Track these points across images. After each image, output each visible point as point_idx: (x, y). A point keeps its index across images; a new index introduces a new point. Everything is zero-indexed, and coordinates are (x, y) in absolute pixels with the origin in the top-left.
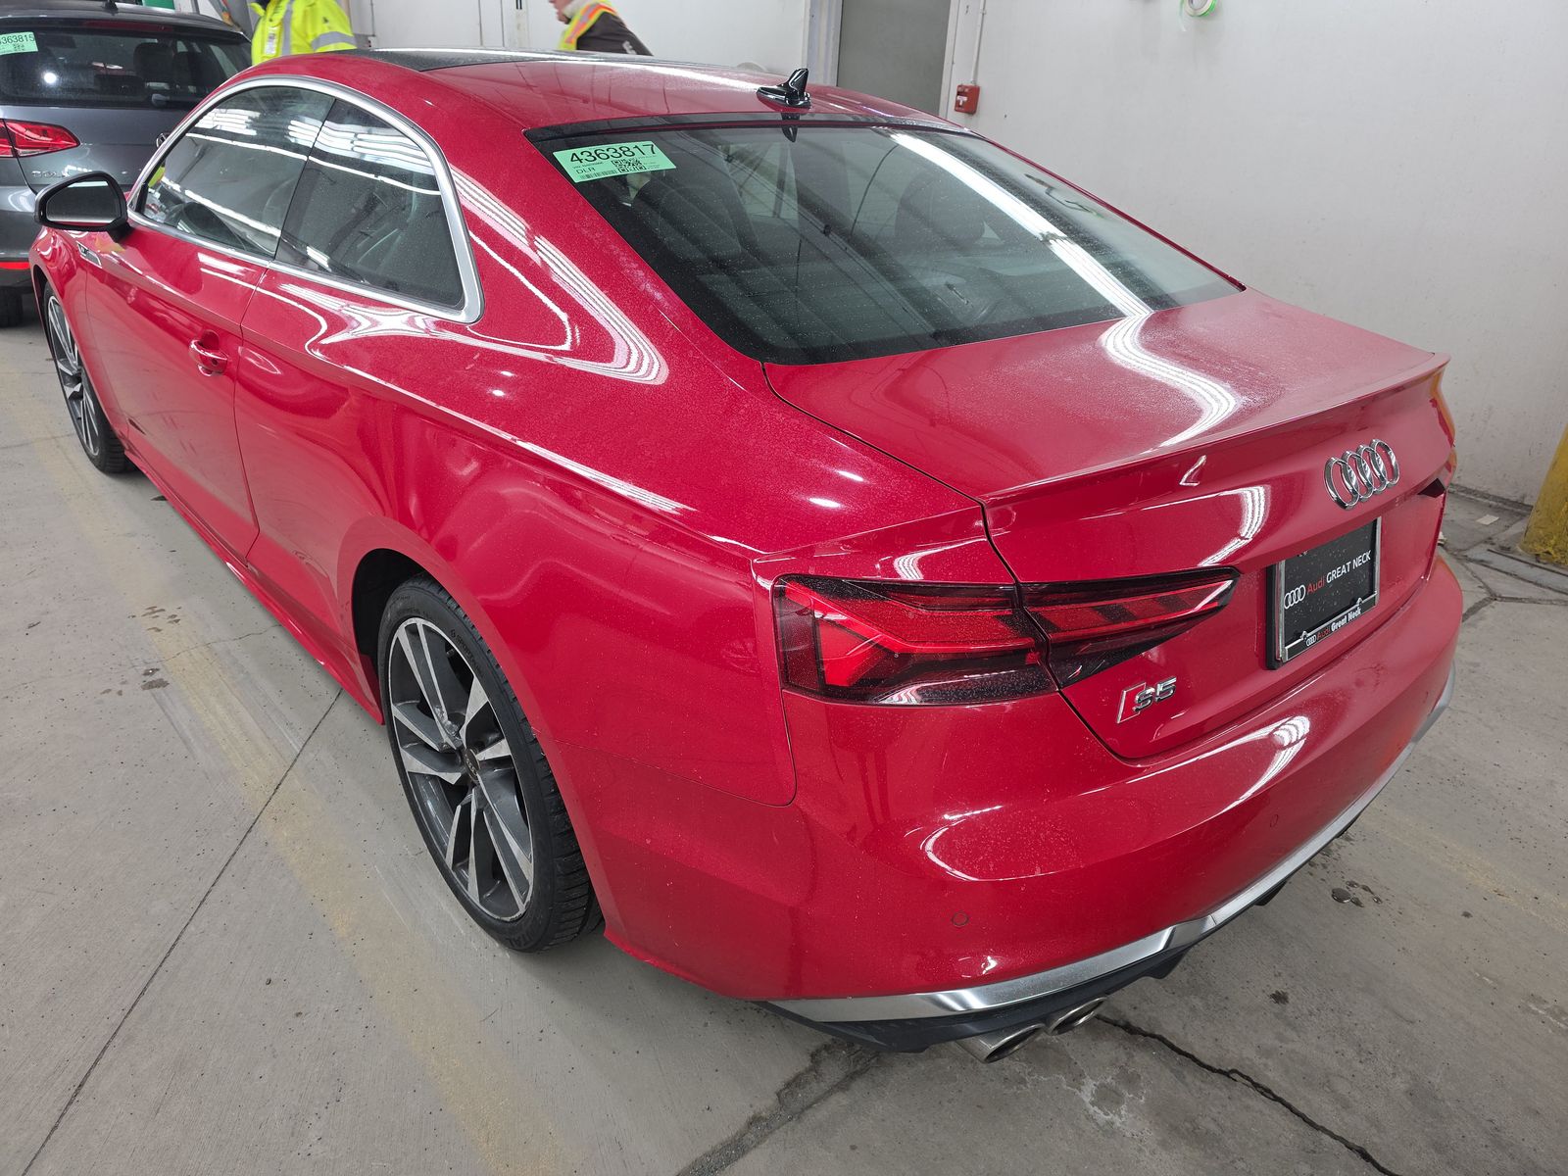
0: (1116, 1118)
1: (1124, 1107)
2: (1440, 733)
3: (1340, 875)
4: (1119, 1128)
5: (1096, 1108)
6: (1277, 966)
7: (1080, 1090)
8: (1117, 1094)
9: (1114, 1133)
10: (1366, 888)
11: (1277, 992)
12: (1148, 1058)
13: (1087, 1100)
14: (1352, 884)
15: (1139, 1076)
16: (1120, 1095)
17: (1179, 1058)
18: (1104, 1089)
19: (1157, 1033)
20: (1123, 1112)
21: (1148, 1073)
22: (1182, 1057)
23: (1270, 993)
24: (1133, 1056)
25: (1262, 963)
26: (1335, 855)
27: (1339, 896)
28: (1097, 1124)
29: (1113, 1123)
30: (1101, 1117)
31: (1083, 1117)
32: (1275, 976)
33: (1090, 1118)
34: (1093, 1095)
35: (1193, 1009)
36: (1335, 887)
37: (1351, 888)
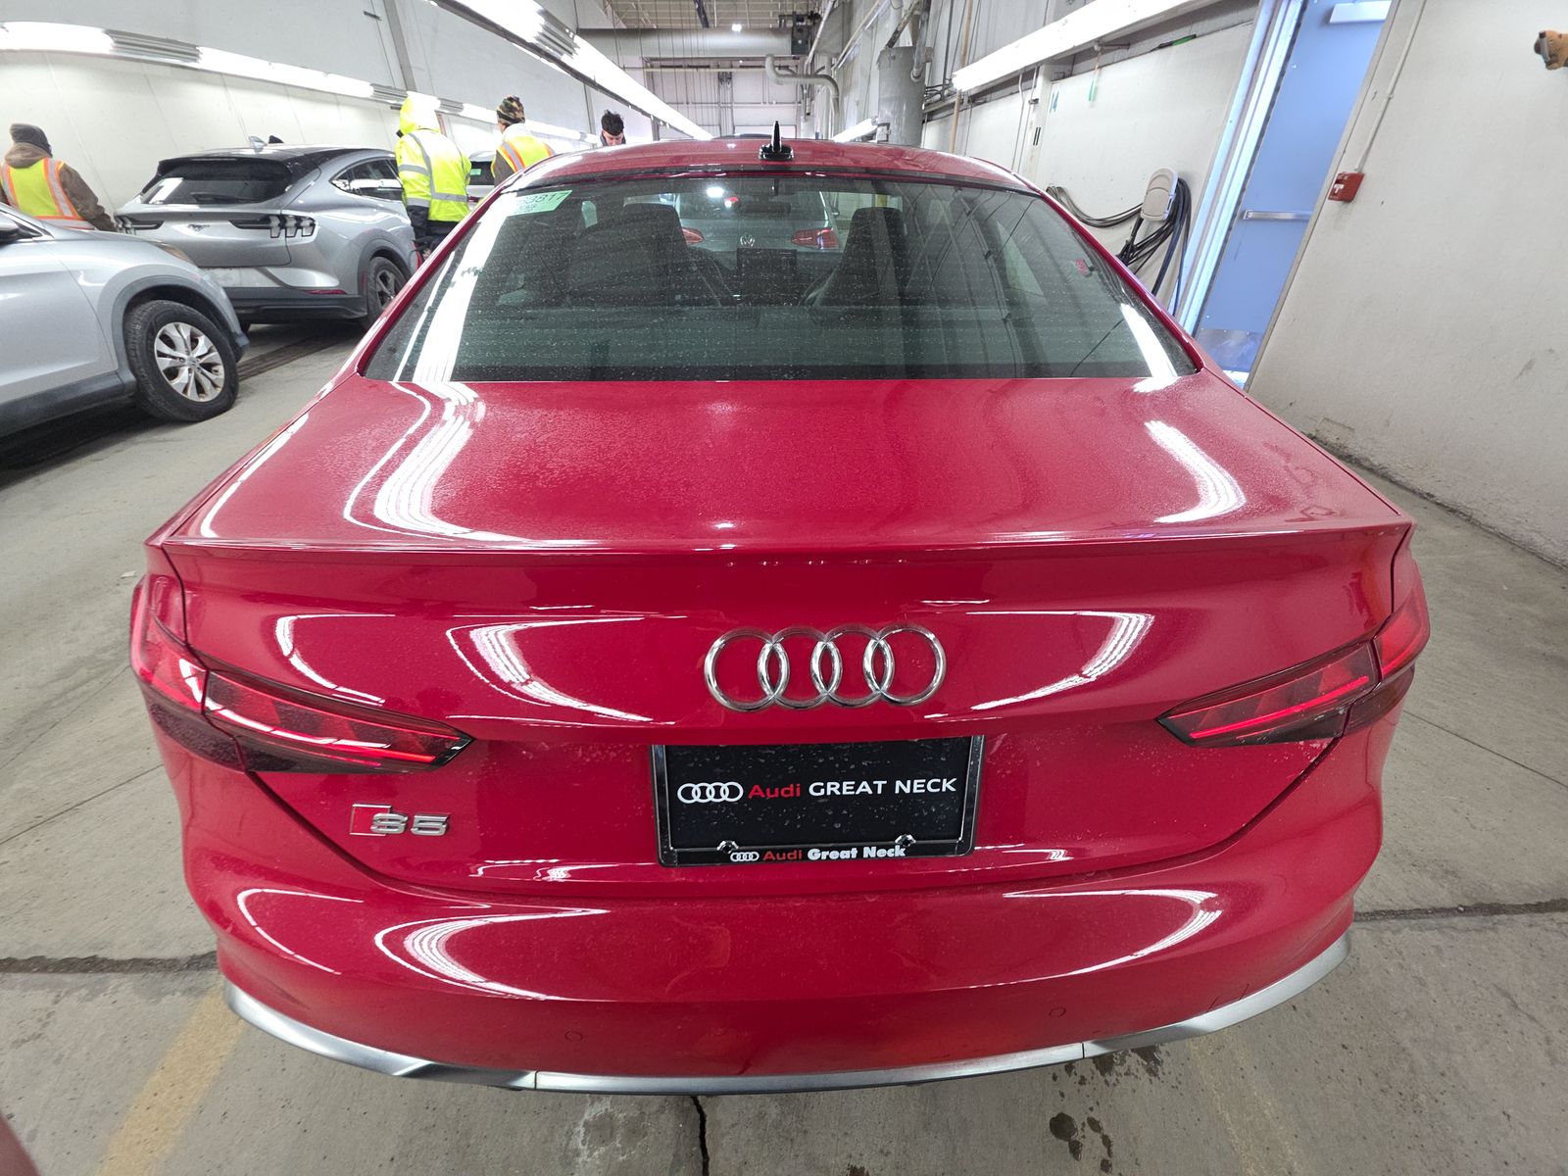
0: (586, 1153)
1: (603, 1149)
2: (1459, 1028)
3: (1092, 1104)
4: (577, 1164)
5: (582, 1130)
6: (894, 1143)
7: (592, 1103)
8: (612, 1133)
9: (569, 1164)
10: (1107, 1141)
11: (863, 1169)
12: (671, 1125)
13: (586, 1117)
14: (1094, 1124)
15: (646, 1134)
16: (612, 1136)
17: (696, 1149)
18: (608, 1119)
19: (704, 1110)
20: (596, 1153)
21: (656, 1139)
22: (700, 1152)
23: (853, 1163)
24: (663, 1113)
25: (884, 1127)
26: (1112, 1079)
27: (1061, 1126)
28: (568, 1144)
29: (578, 1155)
30: (578, 1142)
31: (566, 1128)
32: (882, 1151)
33: (570, 1134)
34: (595, 1117)
35: (761, 1116)
36: (1068, 1113)
37: (1087, 1128)
